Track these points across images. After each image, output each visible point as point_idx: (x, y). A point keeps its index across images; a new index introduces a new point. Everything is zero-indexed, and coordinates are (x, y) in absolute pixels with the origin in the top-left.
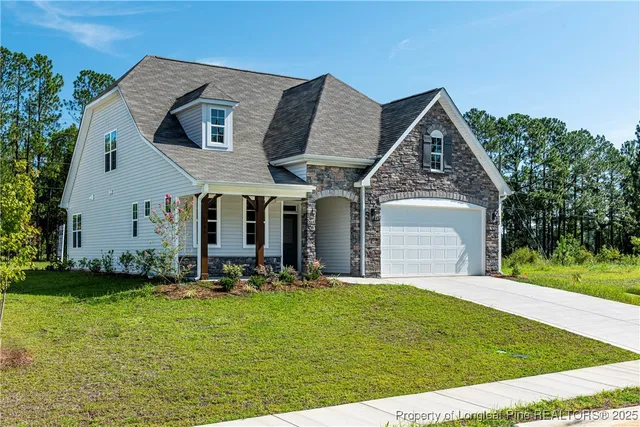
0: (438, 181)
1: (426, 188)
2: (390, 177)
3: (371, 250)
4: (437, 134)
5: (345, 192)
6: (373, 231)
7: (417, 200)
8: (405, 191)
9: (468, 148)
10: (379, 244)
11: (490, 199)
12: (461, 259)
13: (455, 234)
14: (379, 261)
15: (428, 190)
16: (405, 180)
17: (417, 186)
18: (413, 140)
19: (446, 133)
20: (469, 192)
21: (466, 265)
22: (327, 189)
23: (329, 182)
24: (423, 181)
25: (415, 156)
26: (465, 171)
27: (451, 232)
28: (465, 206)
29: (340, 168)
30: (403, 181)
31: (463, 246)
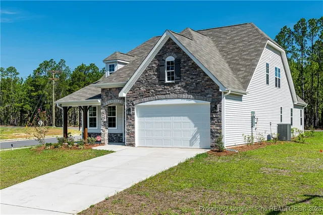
0: (172, 88)
1: (163, 93)
2: (140, 89)
3: (129, 131)
4: (170, 58)
5: (119, 100)
6: (130, 121)
7: (157, 101)
8: (149, 96)
9: (194, 63)
10: (134, 128)
11: (213, 95)
12: (194, 137)
13: (189, 121)
14: (134, 137)
15: (164, 94)
16: (149, 90)
17: (157, 93)
18: (154, 65)
19: (176, 57)
20: (195, 93)
21: (198, 141)
22: (110, 99)
23: (111, 96)
24: (161, 89)
25: (155, 75)
26: (192, 79)
27: (186, 119)
28: (193, 102)
29: (116, 88)
30: (148, 91)
31: (196, 128)
